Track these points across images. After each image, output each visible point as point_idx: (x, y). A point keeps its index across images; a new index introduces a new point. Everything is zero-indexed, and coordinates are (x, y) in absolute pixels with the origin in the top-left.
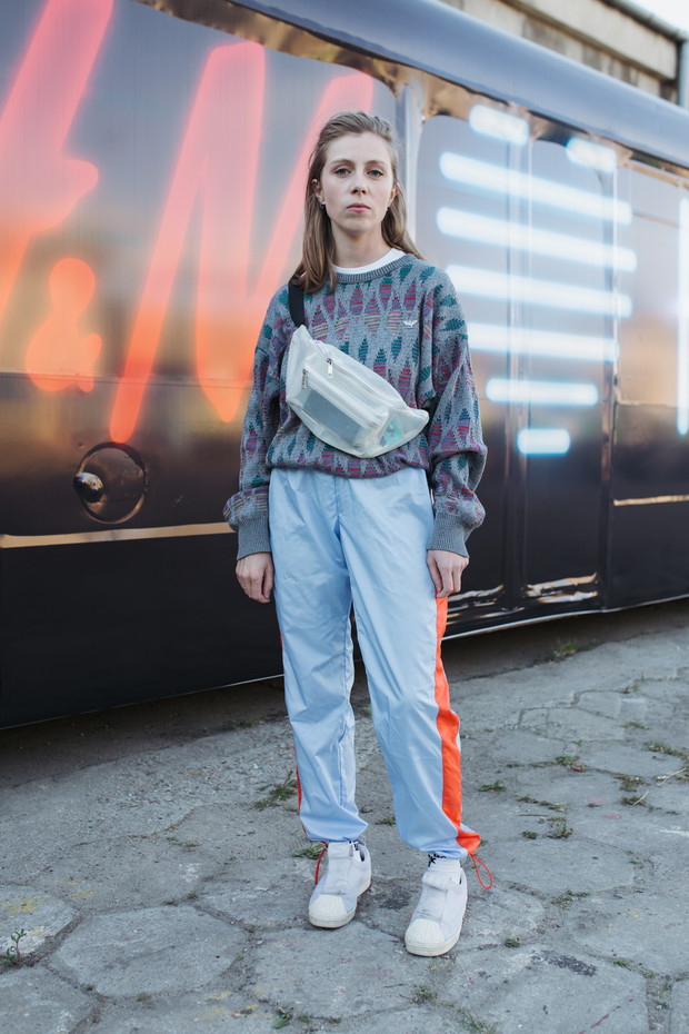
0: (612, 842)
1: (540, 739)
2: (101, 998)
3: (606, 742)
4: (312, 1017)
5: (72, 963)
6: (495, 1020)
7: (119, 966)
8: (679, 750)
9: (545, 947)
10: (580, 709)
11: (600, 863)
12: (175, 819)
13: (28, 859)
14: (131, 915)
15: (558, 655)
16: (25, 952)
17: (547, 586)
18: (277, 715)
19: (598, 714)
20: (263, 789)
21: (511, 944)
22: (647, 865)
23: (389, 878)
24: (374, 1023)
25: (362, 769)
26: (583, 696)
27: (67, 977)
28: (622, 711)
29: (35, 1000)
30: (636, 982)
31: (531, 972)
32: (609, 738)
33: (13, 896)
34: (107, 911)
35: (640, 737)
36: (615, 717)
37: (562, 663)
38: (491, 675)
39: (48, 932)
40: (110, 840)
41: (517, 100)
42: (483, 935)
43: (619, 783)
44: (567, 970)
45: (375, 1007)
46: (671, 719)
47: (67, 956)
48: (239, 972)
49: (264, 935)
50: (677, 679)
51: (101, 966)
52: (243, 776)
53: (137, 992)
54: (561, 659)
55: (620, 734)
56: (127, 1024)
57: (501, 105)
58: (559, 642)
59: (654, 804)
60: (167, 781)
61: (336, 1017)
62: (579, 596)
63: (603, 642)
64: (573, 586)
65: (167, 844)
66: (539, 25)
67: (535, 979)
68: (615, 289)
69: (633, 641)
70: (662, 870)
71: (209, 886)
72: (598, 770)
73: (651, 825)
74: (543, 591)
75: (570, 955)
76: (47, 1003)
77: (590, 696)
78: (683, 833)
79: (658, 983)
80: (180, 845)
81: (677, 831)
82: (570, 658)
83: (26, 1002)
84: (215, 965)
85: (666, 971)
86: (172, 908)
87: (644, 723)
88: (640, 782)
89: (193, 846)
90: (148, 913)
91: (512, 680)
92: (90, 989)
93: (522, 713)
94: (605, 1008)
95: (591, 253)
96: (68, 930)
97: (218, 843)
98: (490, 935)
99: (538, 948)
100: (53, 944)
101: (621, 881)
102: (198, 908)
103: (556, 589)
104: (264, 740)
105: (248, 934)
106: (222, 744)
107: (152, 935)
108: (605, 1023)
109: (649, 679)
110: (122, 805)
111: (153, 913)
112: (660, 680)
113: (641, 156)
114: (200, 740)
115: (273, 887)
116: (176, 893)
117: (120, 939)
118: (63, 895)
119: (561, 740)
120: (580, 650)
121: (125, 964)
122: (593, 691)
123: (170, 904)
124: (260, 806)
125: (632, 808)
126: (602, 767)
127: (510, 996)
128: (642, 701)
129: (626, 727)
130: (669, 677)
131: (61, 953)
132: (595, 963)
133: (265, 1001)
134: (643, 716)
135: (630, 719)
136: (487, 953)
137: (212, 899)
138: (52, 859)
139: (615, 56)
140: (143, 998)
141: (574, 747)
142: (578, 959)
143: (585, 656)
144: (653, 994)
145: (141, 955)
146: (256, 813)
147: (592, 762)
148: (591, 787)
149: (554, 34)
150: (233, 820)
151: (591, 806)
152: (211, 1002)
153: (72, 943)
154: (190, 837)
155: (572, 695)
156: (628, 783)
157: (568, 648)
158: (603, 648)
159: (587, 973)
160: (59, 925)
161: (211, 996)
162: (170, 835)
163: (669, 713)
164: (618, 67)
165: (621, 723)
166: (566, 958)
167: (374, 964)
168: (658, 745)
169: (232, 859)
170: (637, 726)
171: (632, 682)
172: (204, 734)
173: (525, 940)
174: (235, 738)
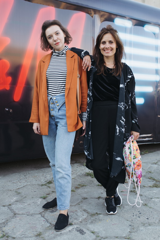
4: (10, 236)
8: (157, 179)
9: (78, 226)
15: (143, 153)
20: (46, 181)
21: (71, 224)
22: (122, 208)
25: (73, 178)
28: (149, 168)
31: (69, 232)
35: (149, 175)
44: (78, 232)
45: (26, 236)
48: (4, 224)
52: (45, 178)
55: (143, 174)
58: (143, 150)
61: (15, 237)
62: (147, 139)
64: (145, 137)
67: (69, 234)
71: (16, 202)
77: (143, 164)
80: (17, 193)
82: (146, 154)
85: (103, 236)
89: (20, 193)
97: (25, 193)
102: (9, 208)
105: (14, 215)
106: (46, 170)
110: (13, 183)
114: (42, 169)
115: (29, 205)
116: (7, 204)
120: (149, 152)
122: (145, 163)
123: (4, 206)
124: (42, 185)
125: (132, 193)
132: (87, 232)
133: (3, 231)
134: (153, 170)
135: (150, 171)
137: (13, 207)
142: (84, 230)
143: (150, 154)
146: (41, 187)
150: (34, 188)
151: (122, 192)
157: (146, 152)
159: (82, 234)
162: (17, 190)
165: (146, 171)
166: (81, 229)
167: (35, 225)
168: (151, 178)
169: (25, 197)
170: (150, 172)
171: (156, 161)
172: (44, 168)
173: (75, 224)
174: (50, 169)
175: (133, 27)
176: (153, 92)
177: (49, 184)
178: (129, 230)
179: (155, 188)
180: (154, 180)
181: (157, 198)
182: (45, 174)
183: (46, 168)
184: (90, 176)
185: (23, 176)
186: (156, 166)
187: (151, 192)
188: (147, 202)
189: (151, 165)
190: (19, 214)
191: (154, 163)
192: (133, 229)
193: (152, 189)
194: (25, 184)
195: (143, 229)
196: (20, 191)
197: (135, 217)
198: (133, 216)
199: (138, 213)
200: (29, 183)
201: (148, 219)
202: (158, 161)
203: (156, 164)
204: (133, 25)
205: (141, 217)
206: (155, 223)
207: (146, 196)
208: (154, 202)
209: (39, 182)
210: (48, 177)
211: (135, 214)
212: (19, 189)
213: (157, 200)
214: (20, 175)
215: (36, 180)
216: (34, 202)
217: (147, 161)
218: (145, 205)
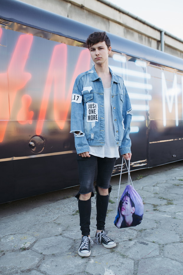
0: (151, 218)
2: (44, 255)
3: (150, 197)
5: (37, 249)
6: (128, 255)
7: (47, 249)
8: (166, 198)
9: (137, 240)
10: (144, 190)
11: (149, 223)
12: (55, 218)
13: (24, 228)
14: (48, 239)
16: (26, 247)
17: (135, 163)
19: (148, 191)
20: (74, 211)
21: (130, 240)
22: (159, 223)
24: (102, 256)
26: (144, 187)
27: (36, 251)
28: (153, 190)
29: (30, 256)
30: (157, 246)
31: (135, 245)
32: (150, 196)
33: (21, 236)
34: (43, 238)
35: (157, 196)
37: (139, 180)
38: (123, 184)
39: (31, 243)
40: (41, 224)
41: (123, 52)
42: (124, 239)
43: (153, 206)
44: (142, 244)
45: (102, 254)
46: (164, 192)
47: (35, 247)
48: (73, 249)
49: (77, 241)
50: (166, 183)
51: (43, 249)
52: (69, 209)
53: (52, 253)
54: (139, 179)
55: (153, 195)
56: (51, 260)
57: (120, 54)
58: (138, 175)
59: (161, 210)
60: (52, 211)
61: (94, 256)
63: (149, 175)
64: (141, 162)
65: (54, 224)
66: (127, 29)
67: (136, 246)
68: (147, 94)
69: (155, 174)
70: (162, 223)
71: (64, 232)
72: (148, 204)
73: (160, 215)
74: (134, 164)
75: (143, 241)
76: (33, 257)
77: (146, 187)
78: (167, 216)
79: (161, 246)
80: (57, 224)
81: (166, 216)
82: (141, 179)
83: (28, 257)
84: (67, 247)
85: (163, 243)
86: (57, 237)
87: (158, 193)
88: (157, 206)
89: (60, 224)
90: (52, 238)
92: (42, 253)
94: (150, 251)
96: (35, 242)
97: (65, 223)
98: (126, 238)
99: (136, 240)
100: (32, 245)
101: (153, 226)
102: (62, 236)
103: (137, 163)
105: (74, 241)
106: (63, 202)
107: (53, 242)
108: (150, 254)
109: (159, 183)
110: (43, 216)
111: (53, 238)
112: (162, 183)
113: (152, 63)
115: (78, 231)
116: (57, 234)
117: (46, 243)
118: (33, 235)
120: (143, 177)
121: (48, 248)
124: (73, 215)
125: (156, 211)
126: (149, 203)
127: (130, 250)
128: (158, 188)
129: (154, 194)
130: (164, 182)
131: (34, 247)
132: (148, 243)
134: (158, 191)
135: (155, 192)
136: (125, 242)
137: (65, 234)
138: (29, 228)
139: (146, 36)
140: (53, 255)
143: (144, 178)
144: (160, 248)
145: (51, 246)
146: (73, 216)
147: (147, 202)
148: (147, 207)
150: (68, 218)
151: (147, 211)
152: (68, 255)
153: (36, 245)
154: (59, 222)
155: (142, 187)
156: (155, 206)
157: (140, 177)
159: (146, 245)
160: (33, 241)
161: (67, 253)
162: (54, 222)
163: (164, 190)
164: (147, 38)
165: (153, 193)
168: (161, 197)
172: (59, 200)
173: (133, 239)
174: (66, 201)
178: (179, 237)
179: (171, 205)
181: (179, 212)
187: (170, 208)
188: (174, 216)
189: (153, 187)
192: (181, 236)
193: (168, 206)
194: (57, 216)
198: (173, 227)
199: (175, 224)
200: (60, 215)
202: (156, 183)
205: (179, 227)
207: (169, 212)
208: (179, 215)
211: (173, 225)
215: (64, 212)
217: (147, 185)
218: (175, 218)
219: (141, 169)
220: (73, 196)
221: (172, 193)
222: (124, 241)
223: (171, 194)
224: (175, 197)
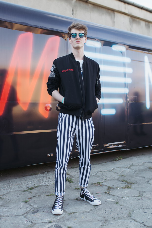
1: (97, 178)
3: (112, 179)
8: (128, 181)
9: (56, 223)
10: (112, 172)
12: (5, 193)
15: (117, 159)
18: (44, 172)
19: (116, 173)
20: (28, 188)
21: (50, 222)
23: (38, 207)
26: (115, 169)
28: (122, 172)
32: (114, 178)
35: (121, 178)
36: (119, 173)
38: (98, 164)
42: (45, 220)
43: (107, 188)
50: (141, 165)
52: (27, 185)
54: (118, 160)
55: (117, 177)
58: (117, 156)
59: (111, 193)
62: (120, 146)
64: (118, 144)
66: (133, 18)
69: (139, 156)
72: (105, 185)
74: (110, 145)
77: (117, 169)
78: (111, 200)
80: (1, 199)
82: (120, 160)
88: (112, 188)
89: (4, 199)
91: (102, 165)
93: (98, 172)
95: (121, 70)
97: (9, 199)
98: (47, 220)
101: (87, 210)
103: (114, 145)
104: (37, 177)
106: (28, 178)
109: (134, 165)
112: (137, 165)
113: (131, 47)
114: (24, 177)
119: (102, 178)
120: (123, 158)
122: (119, 168)
124: (24, 191)
126: (106, 185)
130: (139, 164)
134: (126, 173)
135: (122, 174)
141: (104, 180)
142: (61, 226)
143: (124, 160)
146: (23, 193)
147: (105, 184)
148: (100, 189)
149: (138, 20)
150: (17, 194)
151: (96, 193)
155: (113, 168)
156: (109, 188)
157: (120, 158)
158: (129, 158)
162: (1, 196)
163: (133, 173)
165: (119, 175)
166: (59, 226)
167: (18, 225)
168: (124, 180)
169: (9, 202)
170: (123, 176)
171: (129, 166)
172: (26, 176)
173: (54, 221)
174: (32, 177)
175: (102, 47)
176: (123, 103)
177: (30, 190)
178: (101, 224)
179: (127, 189)
180: (126, 182)
181: (128, 197)
182: (27, 182)
183: (28, 176)
184: (68, 181)
185: (7, 184)
186: (129, 170)
187: (123, 192)
188: (119, 201)
189: (124, 169)
190: (3, 217)
191: (127, 168)
192: (104, 223)
193: (124, 190)
194: (9, 191)
195: (113, 222)
196: (4, 197)
197: (107, 213)
198: (105, 213)
199: (110, 210)
200: (12, 190)
201: (118, 214)
202: (131, 165)
203: (128, 168)
204: (101, 45)
205: (112, 213)
206: (124, 217)
207: (118, 196)
208: (124, 200)
209: (22, 188)
210: (29, 184)
211: (107, 211)
212: (3, 195)
213: (127, 199)
214: (3, 183)
215: (19, 187)
216: (17, 206)
217: (120, 166)
218: (117, 203)
219: (117, 151)
220: (41, 173)
221: (139, 176)
222: (43, 223)
223: (137, 177)
224: (140, 180)
